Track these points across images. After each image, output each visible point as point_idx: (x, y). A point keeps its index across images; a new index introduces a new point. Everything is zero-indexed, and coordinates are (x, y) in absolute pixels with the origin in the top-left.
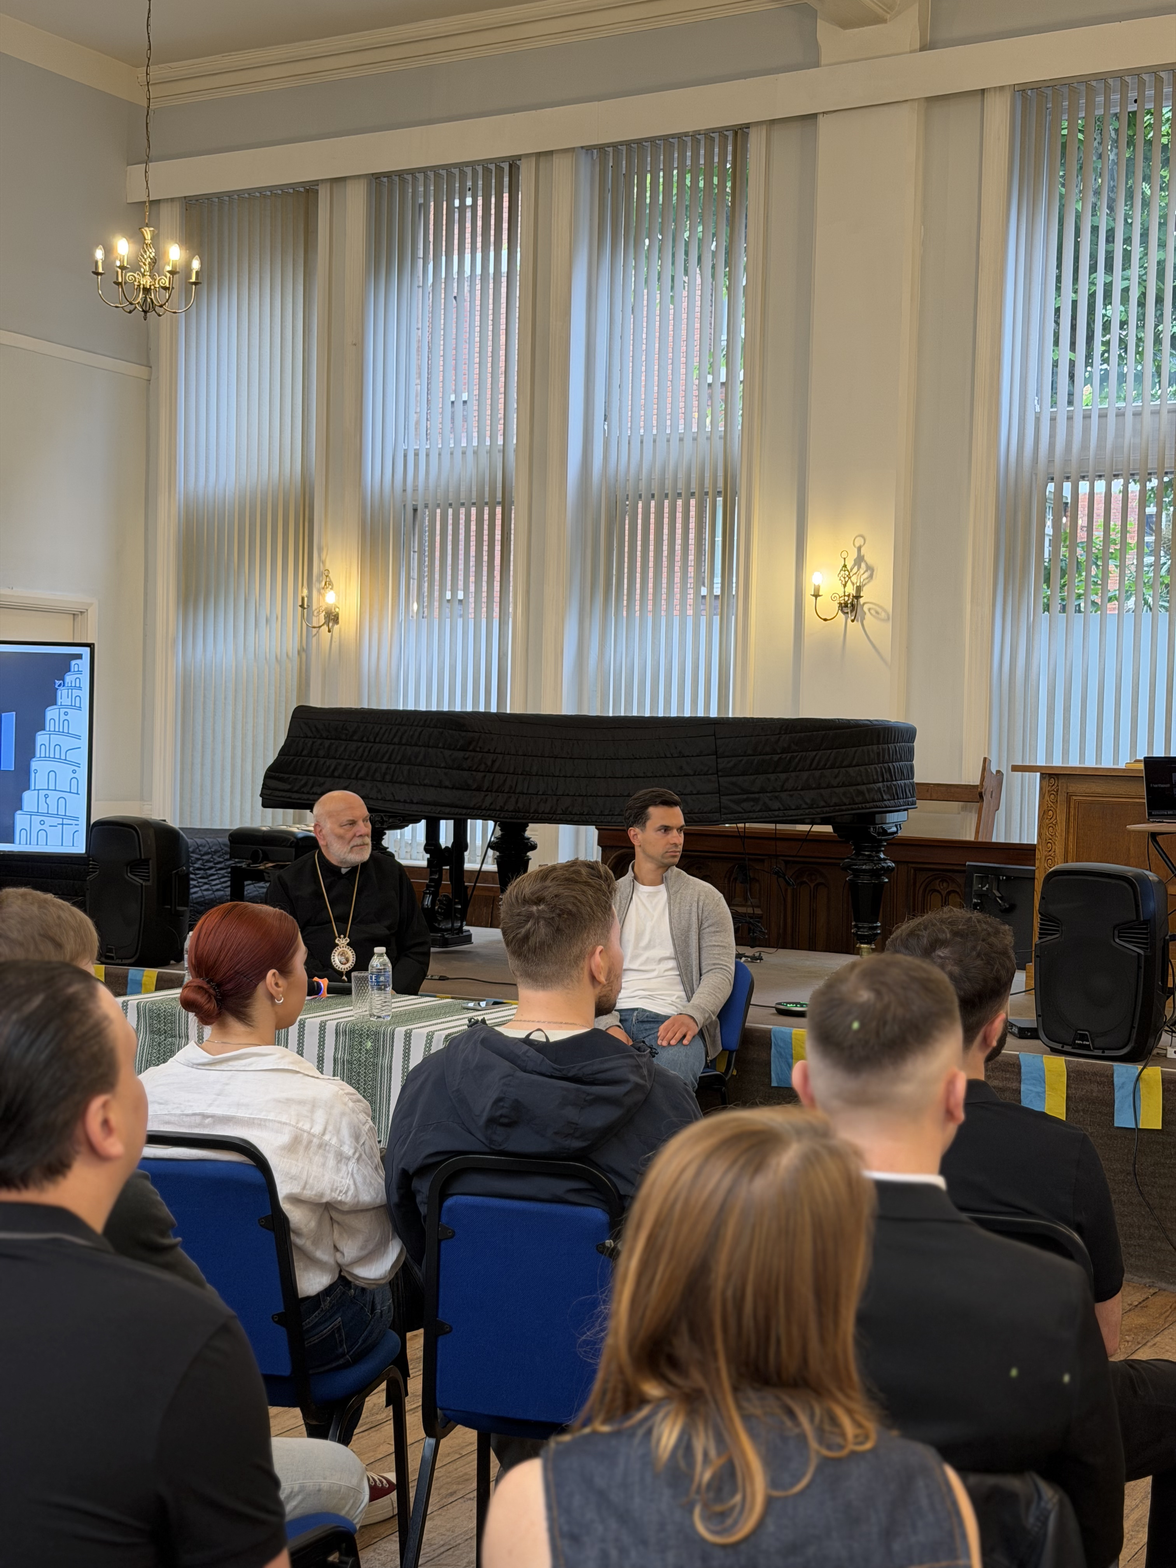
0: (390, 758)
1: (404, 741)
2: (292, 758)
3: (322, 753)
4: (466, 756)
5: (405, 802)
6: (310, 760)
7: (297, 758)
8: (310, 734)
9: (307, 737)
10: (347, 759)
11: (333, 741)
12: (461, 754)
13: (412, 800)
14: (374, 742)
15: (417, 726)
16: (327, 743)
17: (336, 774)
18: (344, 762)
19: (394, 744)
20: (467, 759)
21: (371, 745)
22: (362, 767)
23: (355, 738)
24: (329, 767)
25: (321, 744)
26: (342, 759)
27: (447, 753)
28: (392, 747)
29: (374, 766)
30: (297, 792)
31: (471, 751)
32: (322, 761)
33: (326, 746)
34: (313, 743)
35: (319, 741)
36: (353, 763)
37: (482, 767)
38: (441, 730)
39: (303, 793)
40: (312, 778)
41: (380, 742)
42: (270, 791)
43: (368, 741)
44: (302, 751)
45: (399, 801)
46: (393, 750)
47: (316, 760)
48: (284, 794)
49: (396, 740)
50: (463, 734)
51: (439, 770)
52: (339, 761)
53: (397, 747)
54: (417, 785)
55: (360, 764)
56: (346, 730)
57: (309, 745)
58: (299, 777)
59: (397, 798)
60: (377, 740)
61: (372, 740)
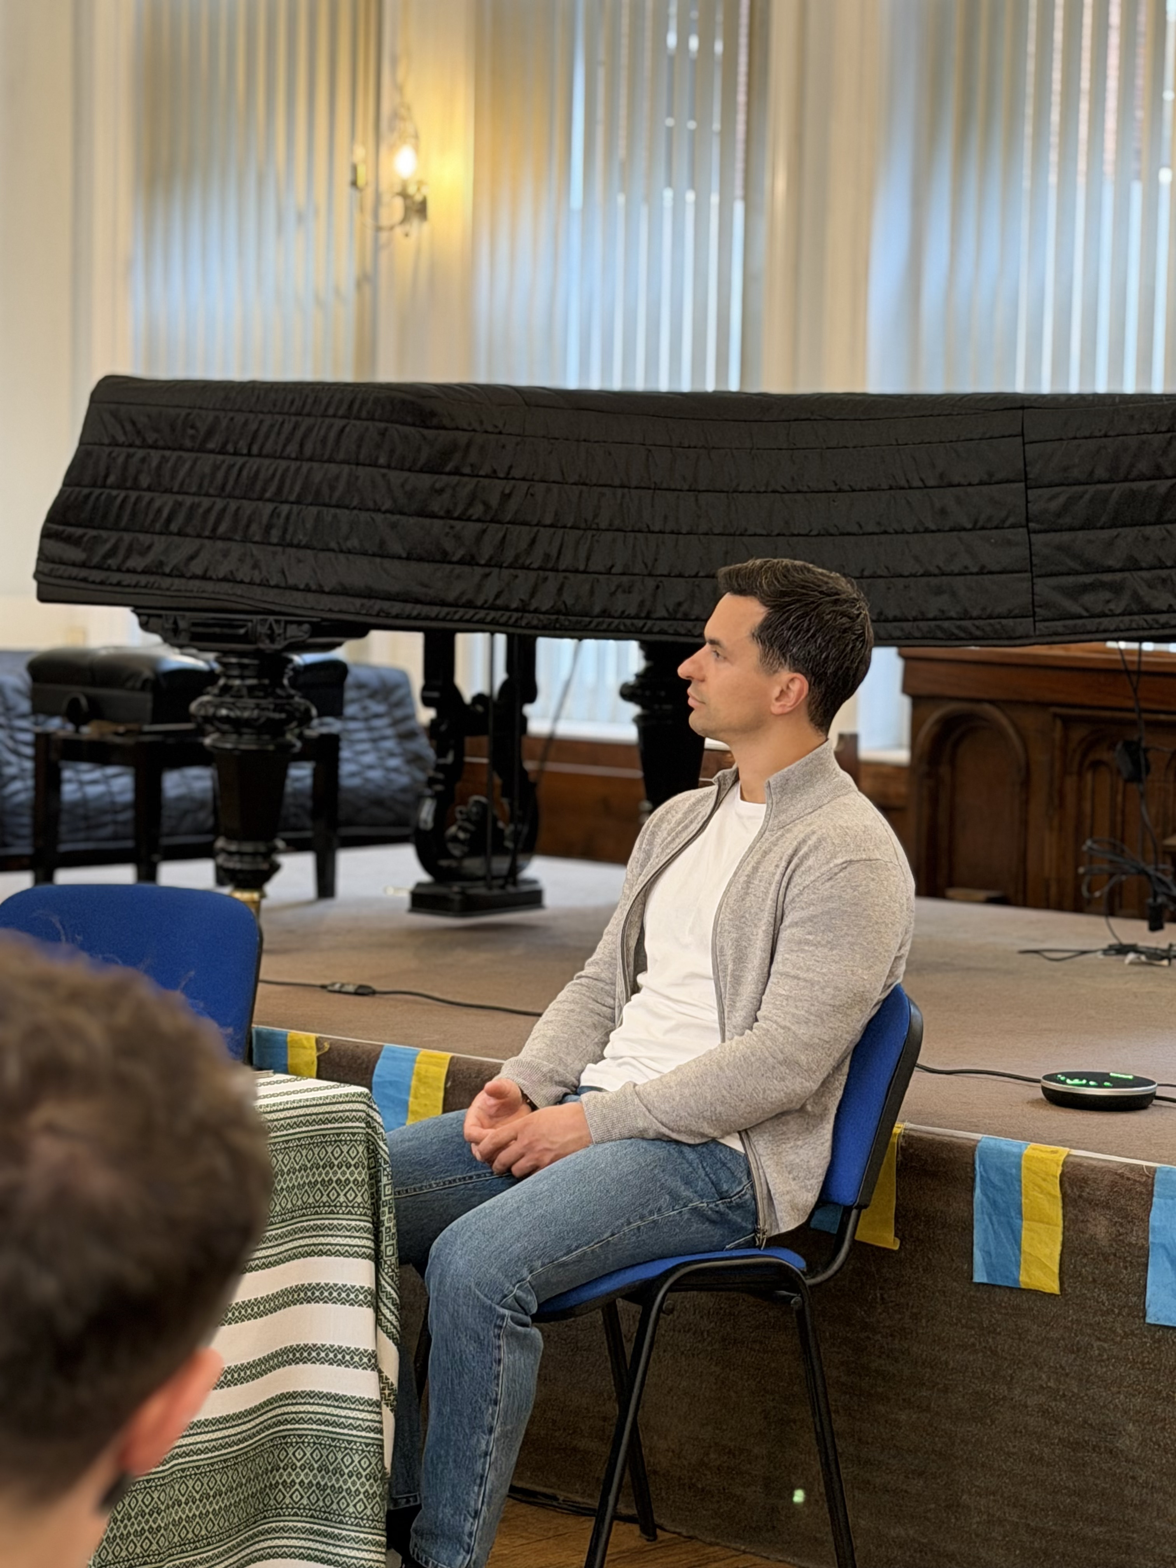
0: (280, 489)
1: (308, 450)
2: (86, 491)
3: (145, 481)
4: (438, 486)
5: (308, 589)
6: (123, 494)
7: (97, 491)
8: (121, 439)
9: (117, 445)
10: (194, 494)
11: (167, 453)
12: (426, 481)
13: (320, 586)
14: (249, 454)
15: (334, 416)
16: (155, 456)
17: (174, 527)
18: (189, 500)
19: (288, 458)
20: (441, 491)
21: (240, 460)
22: (224, 510)
23: (211, 446)
24: (159, 511)
25: (143, 460)
26: (187, 493)
27: (395, 477)
28: (283, 464)
29: (248, 507)
30: (98, 567)
31: (449, 474)
32: (147, 496)
33: (154, 464)
34: (129, 456)
35: (140, 453)
36: (206, 502)
37: (478, 510)
38: (382, 425)
39: (109, 569)
40: (127, 537)
41: (260, 455)
42: (51, 566)
43: (235, 454)
44: (106, 476)
45: (296, 588)
46: (287, 469)
47: (133, 495)
48: (74, 571)
49: (292, 449)
50: (430, 433)
51: (379, 517)
52: (180, 498)
53: (294, 465)
54: (333, 550)
55: (220, 504)
56: (193, 427)
57: (121, 460)
58: (104, 534)
59: (291, 581)
60: (255, 449)
61: (245, 451)
